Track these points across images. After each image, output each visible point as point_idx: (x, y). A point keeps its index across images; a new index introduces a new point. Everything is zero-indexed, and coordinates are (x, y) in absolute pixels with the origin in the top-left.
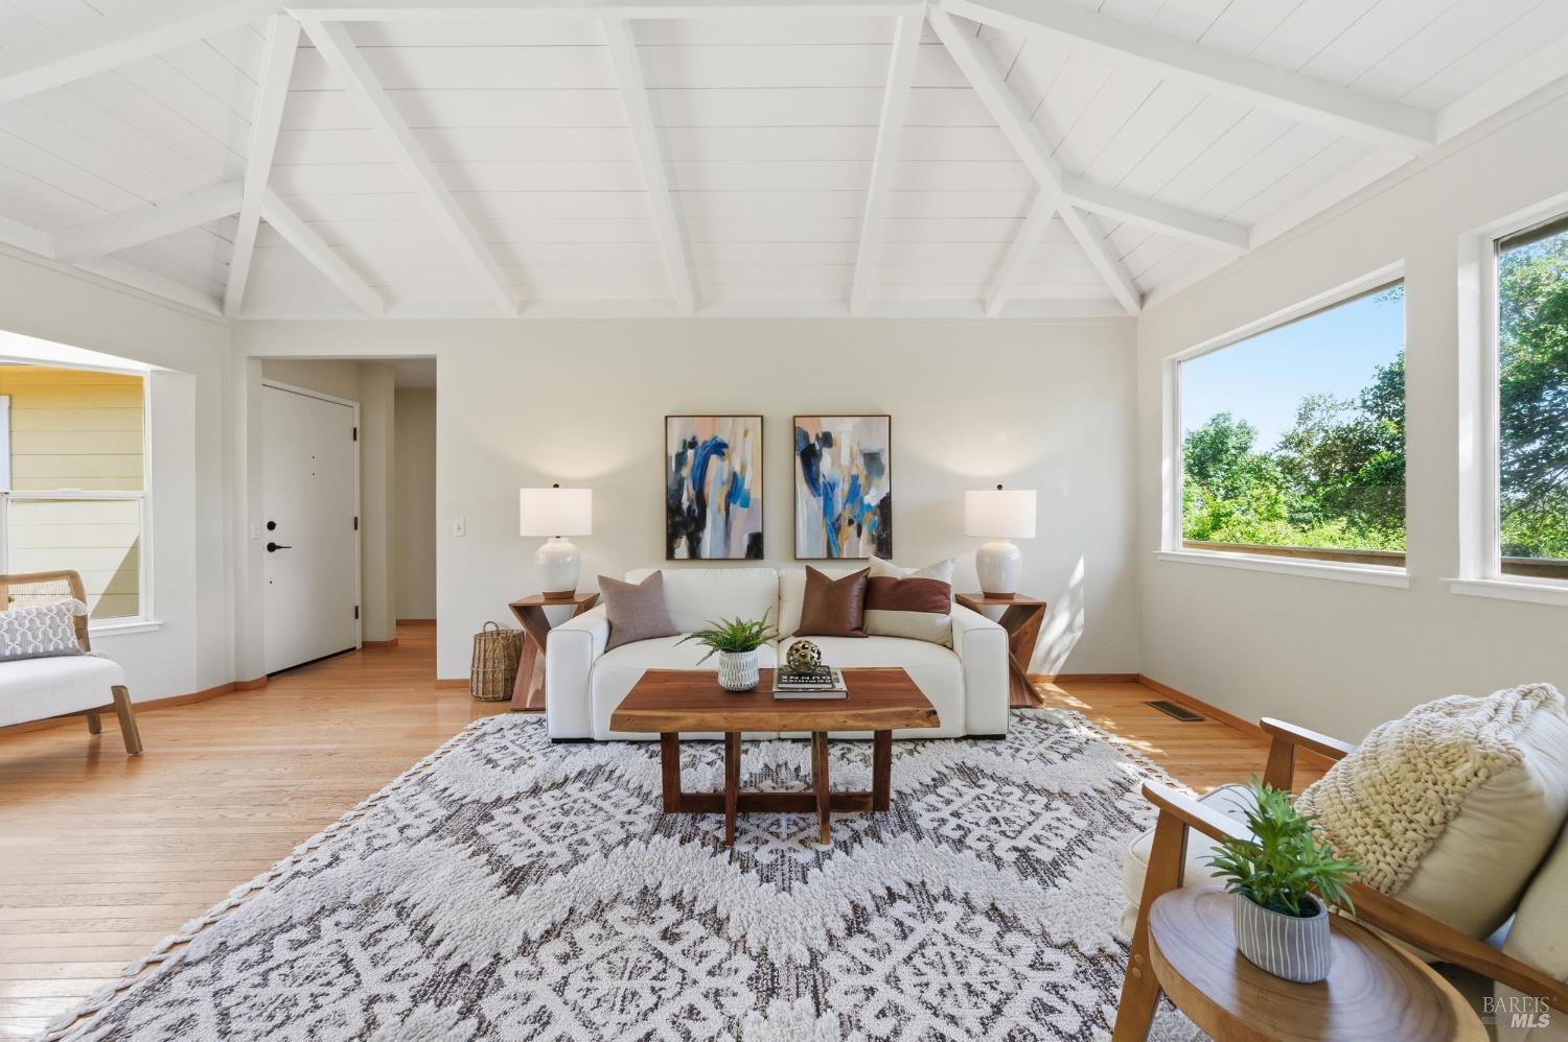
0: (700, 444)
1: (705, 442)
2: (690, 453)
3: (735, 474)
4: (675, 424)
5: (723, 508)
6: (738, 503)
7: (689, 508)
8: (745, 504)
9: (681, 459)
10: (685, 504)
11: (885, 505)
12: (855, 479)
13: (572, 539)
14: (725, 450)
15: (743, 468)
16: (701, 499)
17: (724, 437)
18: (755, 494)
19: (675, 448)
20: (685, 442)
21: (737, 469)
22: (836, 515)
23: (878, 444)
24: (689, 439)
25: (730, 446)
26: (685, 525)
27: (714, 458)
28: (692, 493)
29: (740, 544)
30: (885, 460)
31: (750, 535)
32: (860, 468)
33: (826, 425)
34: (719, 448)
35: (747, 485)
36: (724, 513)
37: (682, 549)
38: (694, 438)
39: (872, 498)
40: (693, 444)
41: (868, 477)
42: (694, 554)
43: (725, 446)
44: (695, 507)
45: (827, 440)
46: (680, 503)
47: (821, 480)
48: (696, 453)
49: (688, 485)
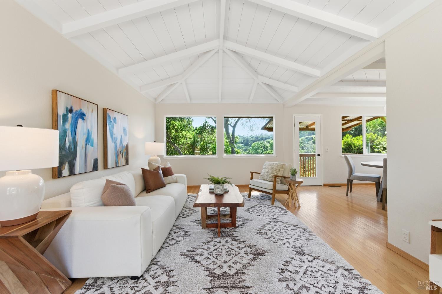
0: (74, 112)
1: (76, 111)
2: (70, 115)
3: (88, 131)
4: (61, 96)
5: (84, 147)
6: (90, 144)
7: (70, 146)
8: (92, 145)
9: (65, 117)
10: (68, 144)
12: (121, 136)
14: (84, 117)
15: (91, 127)
16: (74, 142)
17: (84, 111)
18: (95, 141)
19: (61, 111)
20: (67, 108)
21: (89, 127)
22: (117, 150)
24: (69, 108)
25: (87, 115)
26: (67, 157)
27: (80, 120)
28: (71, 138)
29: (90, 164)
30: (127, 129)
31: (94, 160)
32: (122, 133)
34: (82, 115)
35: (92, 136)
36: (84, 149)
37: (66, 171)
38: (71, 107)
39: (125, 145)
40: (71, 111)
41: (124, 136)
42: (72, 173)
43: (84, 115)
44: (72, 146)
45: (115, 121)
46: (65, 144)
47: (114, 136)
48: (72, 116)
49: (69, 133)
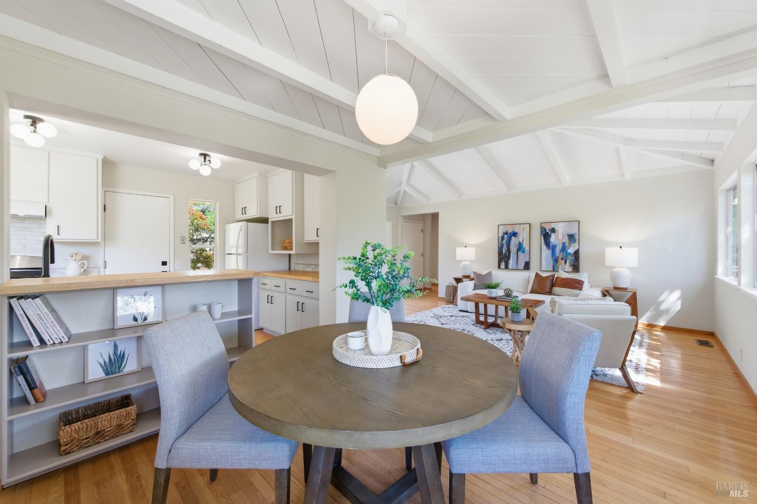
0: (509, 233)
2: (506, 236)
3: (520, 242)
4: (501, 227)
5: (516, 253)
6: (521, 251)
8: (524, 252)
9: (503, 238)
10: (504, 252)
11: (577, 253)
12: (564, 244)
13: (470, 261)
14: (517, 235)
15: (523, 240)
16: (509, 250)
17: (516, 231)
18: (527, 249)
19: (501, 235)
20: (504, 233)
21: (521, 241)
22: (556, 256)
23: (573, 230)
24: (505, 232)
25: (519, 233)
26: (504, 258)
27: (513, 237)
28: (506, 248)
29: (522, 265)
30: (577, 237)
31: (525, 262)
32: (566, 240)
33: (553, 225)
34: (515, 234)
35: (524, 246)
36: (516, 254)
37: (503, 266)
38: (507, 231)
39: (571, 250)
40: (506, 233)
41: (569, 243)
42: (507, 267)
43: (517, 233)
44: (507, 253)
45: (553, 230)
46: (502, 251)
47: (551, 244)
49: (505, 246)
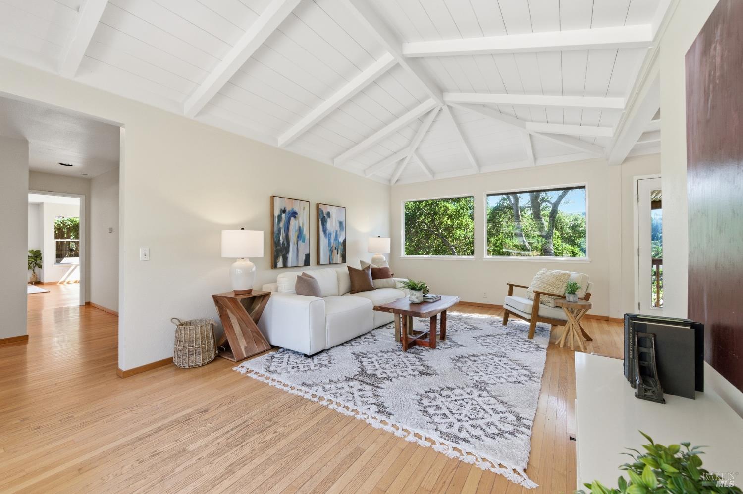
0: (287, 212)
1: (289, 211)
2: (283, 215)
3: (300, 227)
4: (277, 200)
5: (296, 243)
6: (301, 240)
7: (283, 242)
8: (304, 241)
9: (280, 217)
10: (281, 241)
11: (344, 242)
12: (337, 231)
14: (296, 216)
15: (303, 224)
16: (287, 238)
17: (296, 210)
18: (307, 237)
19: (277, 213)
20: (281, 210)
21: (301, 225)
22: (331, 246)
23: (342, 219)
24: (283, 209)
25: (298, 214)
26: (281, 251)
27: (292, 219)
28: (284, 235)
29: (302, 261)
30: (344, 224)
31: (306, 255)
32: (338, 228)
33: (329, 209)
34: (294, 214)
35: (304, 232)
36: (296, 245)
37: (280, 264)
38: (285, 209)
39: (341, 240)
40: (284, 211)
41: (340, 231)
42: (285, 265)
43: (296, 213)
44: (285, 242)
45: (329, 214)
46: (279, 240)
47: (327, 232)
48: (286, 216)
49: (283, 231)
